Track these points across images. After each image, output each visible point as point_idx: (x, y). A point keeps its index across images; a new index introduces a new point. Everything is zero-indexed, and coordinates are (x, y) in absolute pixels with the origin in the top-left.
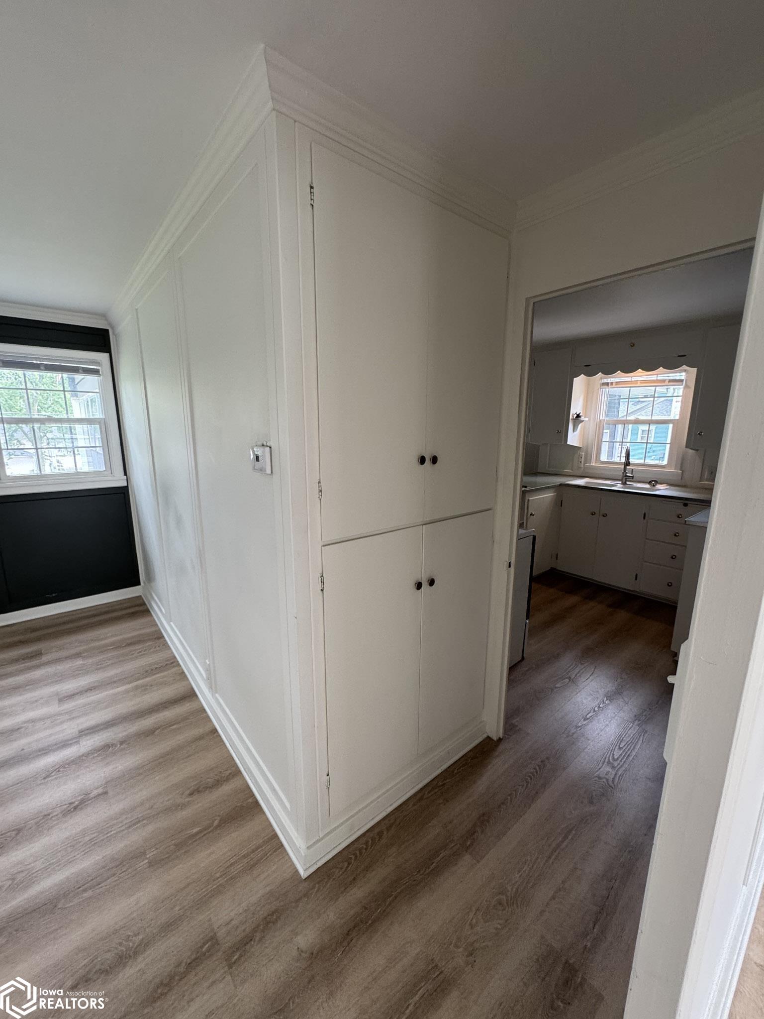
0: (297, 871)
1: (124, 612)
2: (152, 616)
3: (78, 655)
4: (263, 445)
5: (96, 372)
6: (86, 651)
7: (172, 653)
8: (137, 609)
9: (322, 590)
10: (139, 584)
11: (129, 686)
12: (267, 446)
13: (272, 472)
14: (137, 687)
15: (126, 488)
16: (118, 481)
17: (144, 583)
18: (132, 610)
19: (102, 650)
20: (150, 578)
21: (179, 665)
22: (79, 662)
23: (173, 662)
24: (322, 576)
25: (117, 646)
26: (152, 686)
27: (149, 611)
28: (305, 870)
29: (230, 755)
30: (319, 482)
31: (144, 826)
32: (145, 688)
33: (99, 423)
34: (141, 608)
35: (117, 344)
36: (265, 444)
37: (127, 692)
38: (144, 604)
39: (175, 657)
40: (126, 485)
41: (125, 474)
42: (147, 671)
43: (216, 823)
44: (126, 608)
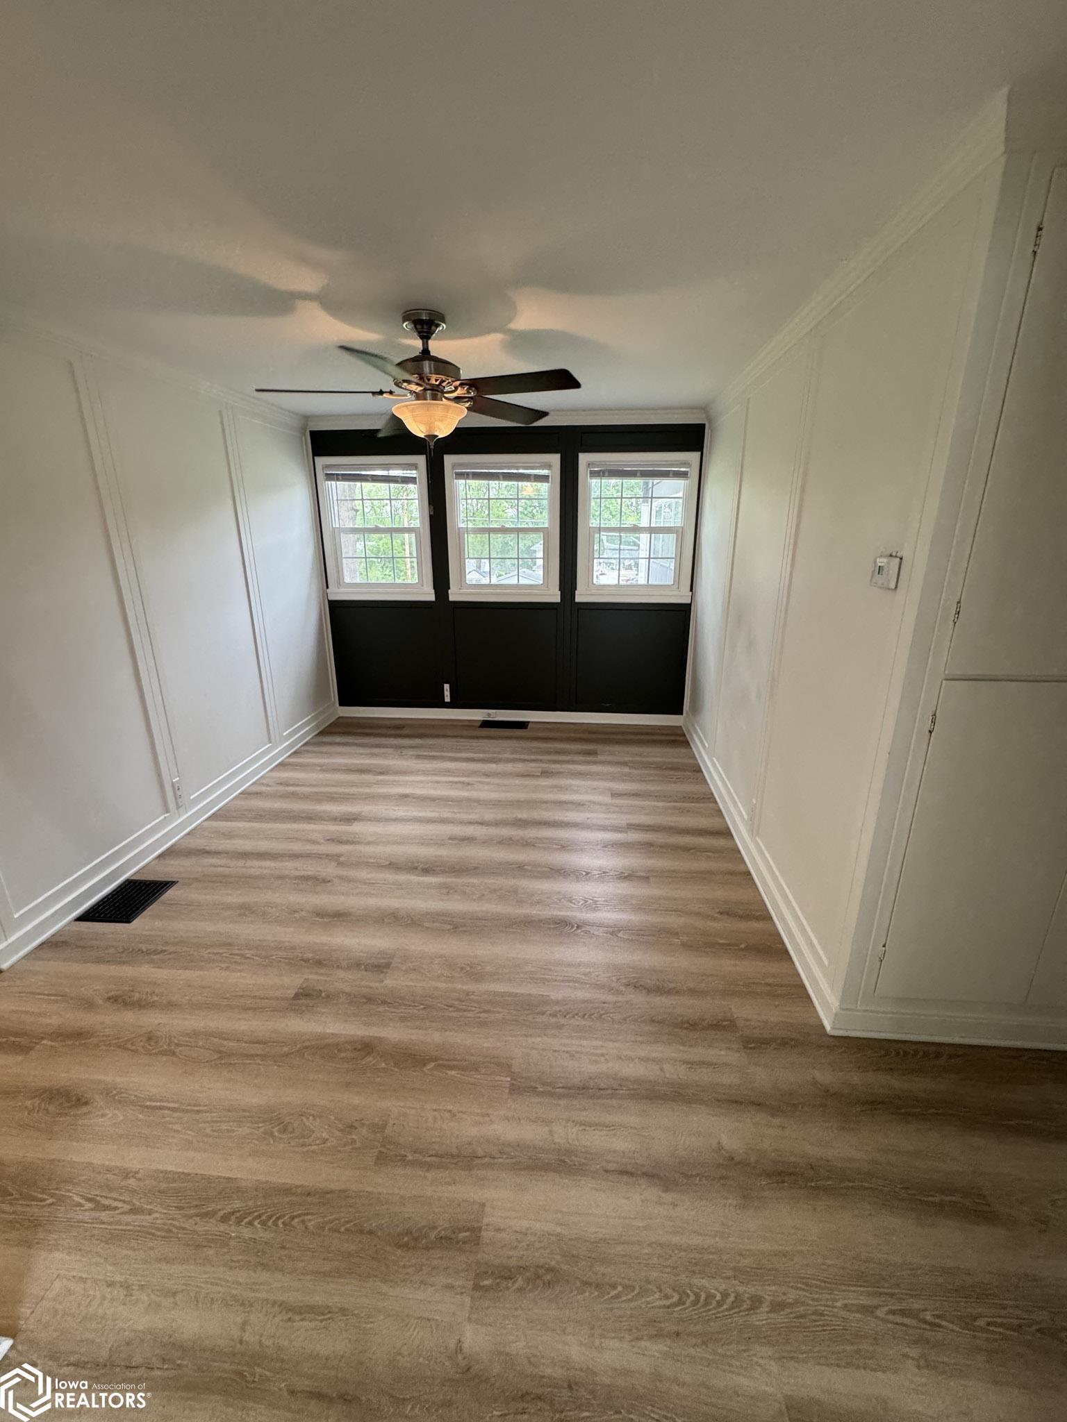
0: (823, 1027)
1: (667, 738)
2: (691, 748)
3: (625, 764)
4: (891, 556)
5: (683, 475)
6: (632, 762)
7: (710, 789)
8: (678, 738)
9: (930, 732)
10: (682, 714)
11: (669, 804)
12: (896, 557)
13: (896, 587)
14: (675, 808)
15: (690, 605)
16: (681, 597)
17: (687, 713)
18: (672, 738)
19: (647, 766)
20: (696, 709)
21: (716, 802)
22: (626, 770)
23: (710, 798)
24: (935, 715)
25: (659, 767)
26: (688, 811)
27: (689, 744)
28: (833, 1028)
29: (763, 901)
30: (959, 602)
31: (680, 916)
32: (683, 812)
33: (677, 532)
34: (681, 739)
35: (711, 442)
36: (894, 554)
37: (667, 808)
38: (684, 735)
39: (712, 794)
40: (689, 602)
41: (691, 590)
42: (685, 797)
43: (743, 946)
44: (667, 735)
